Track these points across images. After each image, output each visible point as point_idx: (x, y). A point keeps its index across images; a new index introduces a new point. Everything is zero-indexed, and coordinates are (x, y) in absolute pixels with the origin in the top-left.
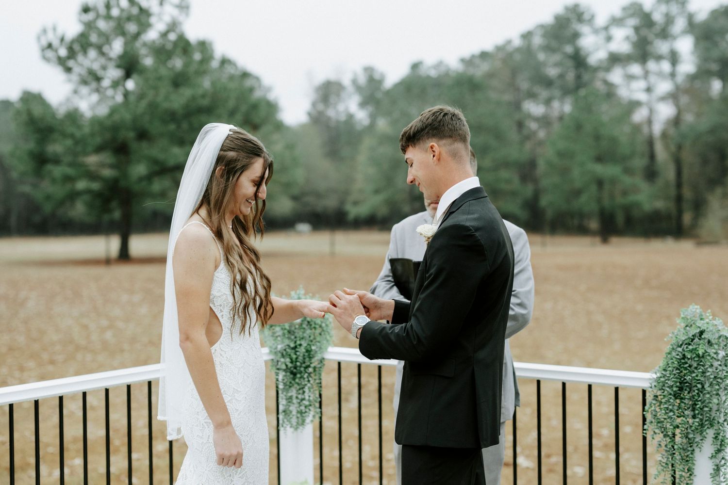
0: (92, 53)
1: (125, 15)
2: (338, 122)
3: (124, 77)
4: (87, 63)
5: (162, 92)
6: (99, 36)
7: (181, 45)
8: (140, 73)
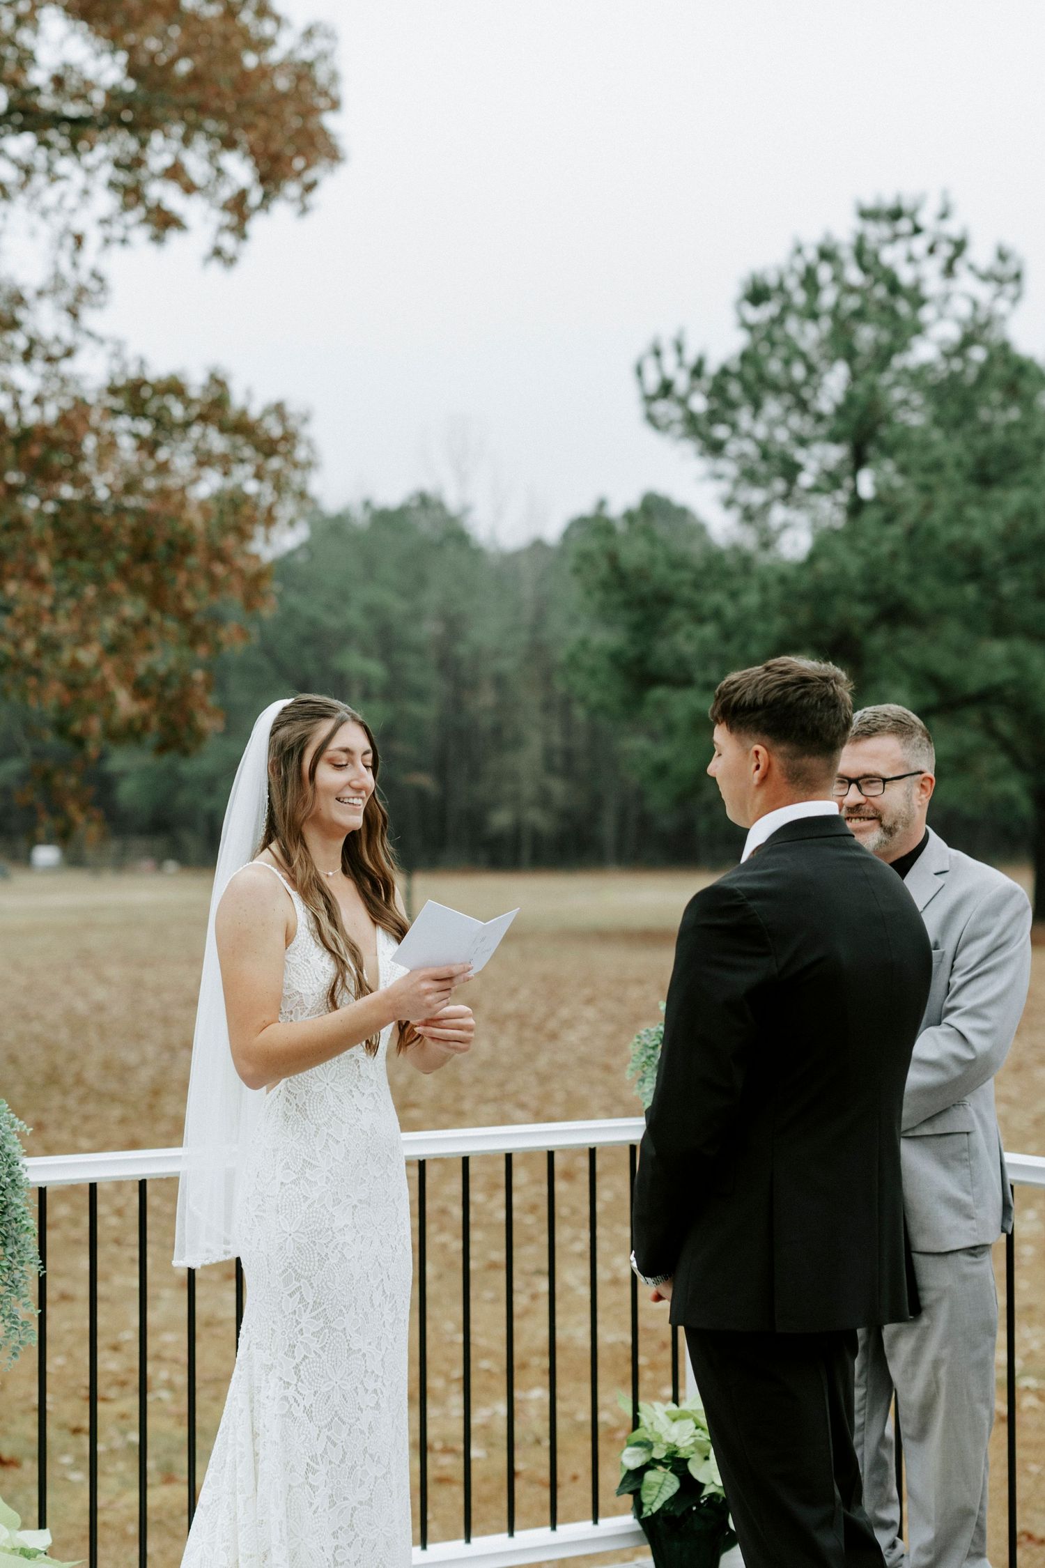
0: (773, 407)
1: (852, 303)
3: (850, 466)
4: (761, 431)
5: (944, 499)
6: (787, 363)
7: (999, 371)
8: (888, 450)
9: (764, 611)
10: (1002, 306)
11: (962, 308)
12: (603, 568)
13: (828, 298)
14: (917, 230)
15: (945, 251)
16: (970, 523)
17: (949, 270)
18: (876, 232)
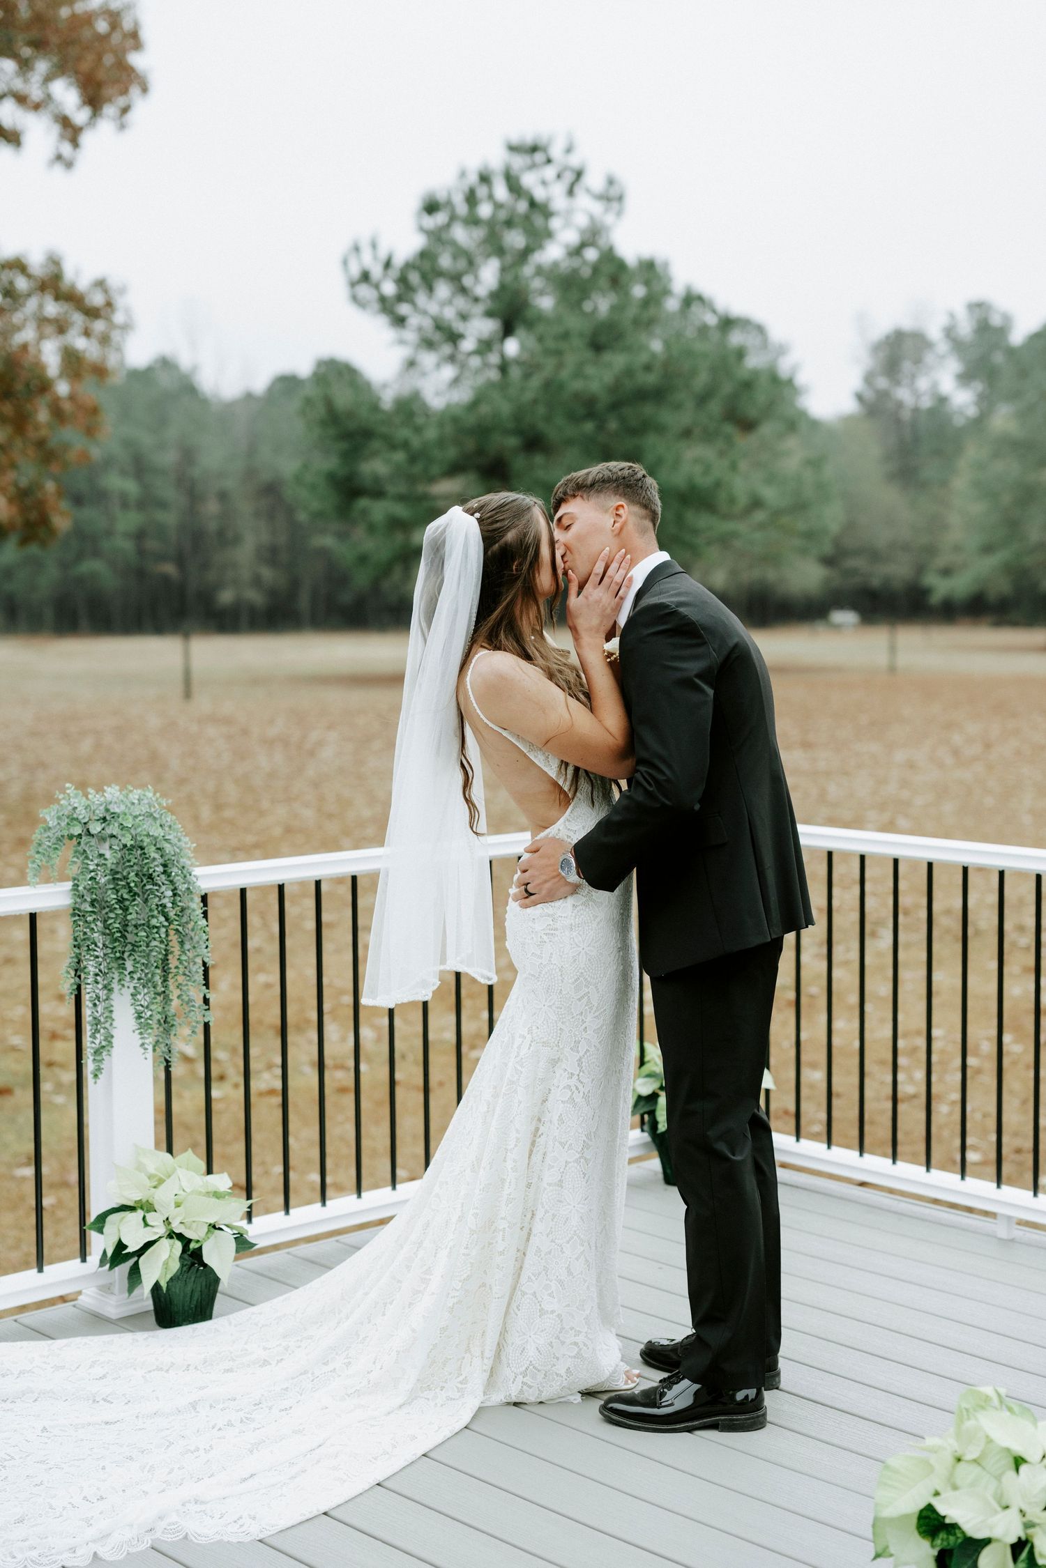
0: (443, 290)
1: (503, 215)
2: (916, 410)
3: (501, 334)
4: (433, 308)
5: (571, 360)
6: (455, 257)
7: (607, 269)
8: (530, 325)
9: (441, 443)
10: (609, 219)
11: (582, 220)
12: (321, 411)
13: (485, 210)
14: (549, 161)
15: (569, 177)
16: (586, 377)
17: (571, 192)
18: (518, 162)
